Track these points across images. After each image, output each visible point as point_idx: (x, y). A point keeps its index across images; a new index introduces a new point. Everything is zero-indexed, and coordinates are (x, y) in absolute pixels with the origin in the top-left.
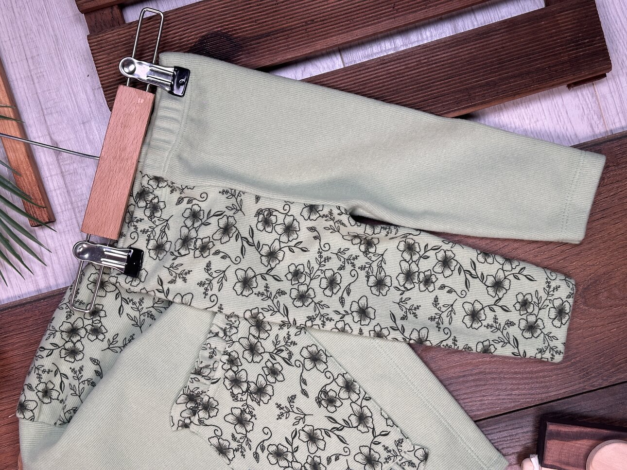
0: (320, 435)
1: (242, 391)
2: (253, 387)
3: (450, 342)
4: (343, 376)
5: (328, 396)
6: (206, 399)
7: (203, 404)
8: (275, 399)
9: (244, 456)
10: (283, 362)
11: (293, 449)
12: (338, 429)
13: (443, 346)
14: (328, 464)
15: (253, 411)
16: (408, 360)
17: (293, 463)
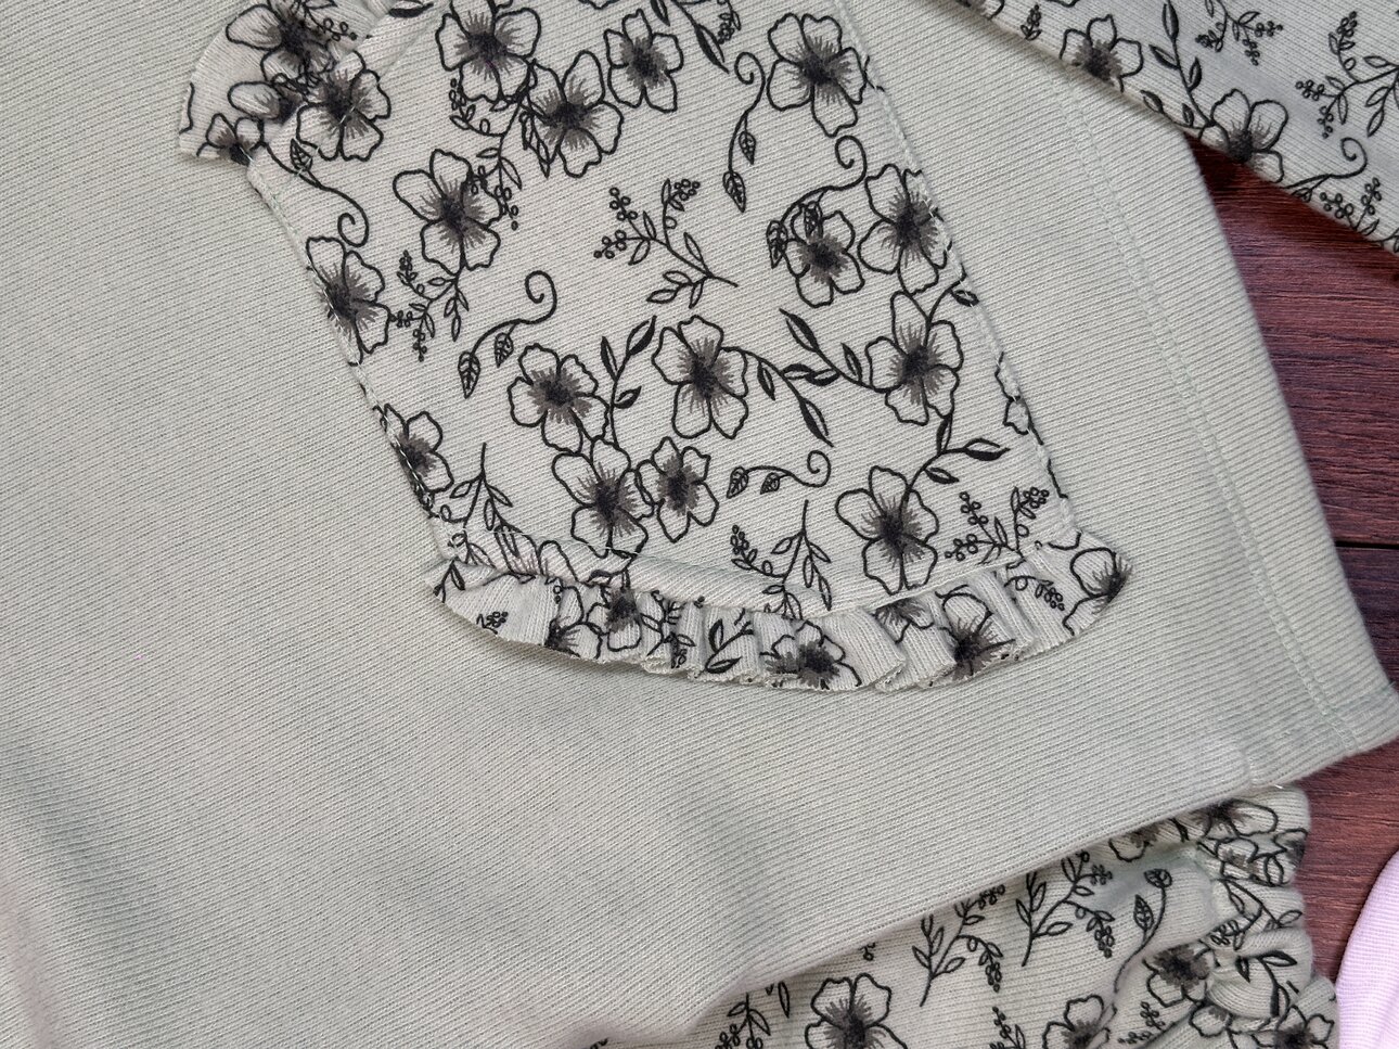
0: (738, 375)
1: (500, 91)
2: (544, 90)
3: (1353, 192)
4: (903, 181)
5: (821, 232)
6: (348, 66)
7: (331, 84)
8: (612, 172)
9: (421, 350)
10: (694, 40)
11: (618, 394)
12: (811, 376)
13: (1324, 196)
14: (731, 494)
15: (515, 189)
16: (1168, 204)
17: (599, 445)
